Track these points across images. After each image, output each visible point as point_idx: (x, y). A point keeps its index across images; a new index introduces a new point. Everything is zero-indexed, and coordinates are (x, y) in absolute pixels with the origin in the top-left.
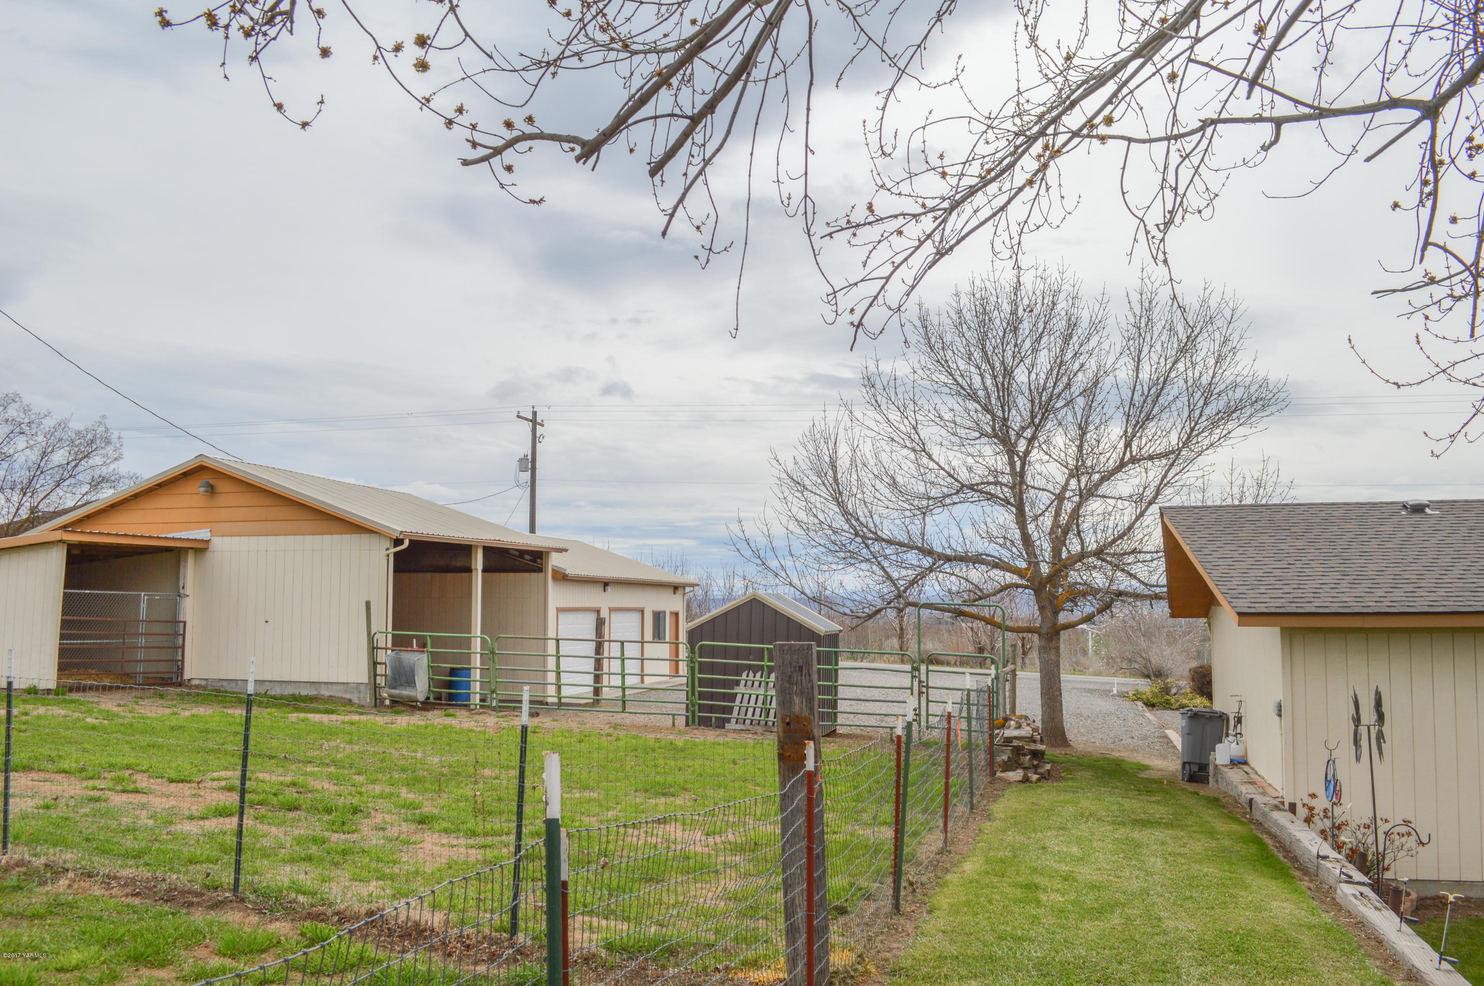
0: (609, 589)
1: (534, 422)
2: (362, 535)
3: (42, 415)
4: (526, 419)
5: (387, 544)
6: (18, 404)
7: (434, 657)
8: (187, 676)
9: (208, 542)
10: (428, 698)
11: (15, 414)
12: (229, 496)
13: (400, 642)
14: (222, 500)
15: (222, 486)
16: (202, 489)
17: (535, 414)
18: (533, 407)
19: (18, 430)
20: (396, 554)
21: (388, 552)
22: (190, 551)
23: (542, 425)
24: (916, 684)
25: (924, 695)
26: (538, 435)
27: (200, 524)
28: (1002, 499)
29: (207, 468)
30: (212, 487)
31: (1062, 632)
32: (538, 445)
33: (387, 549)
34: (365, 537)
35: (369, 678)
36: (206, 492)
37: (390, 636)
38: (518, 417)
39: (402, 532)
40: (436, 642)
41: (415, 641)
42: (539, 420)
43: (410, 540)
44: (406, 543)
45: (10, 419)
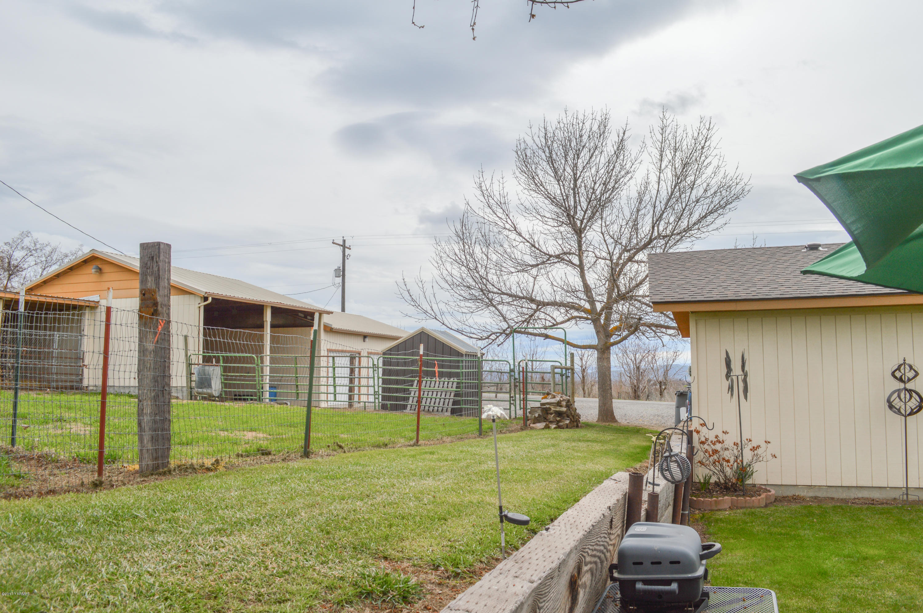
0: (367, 340)
1: (344, 246)
2: (185, 296)
3: (45, 245)
4: (339, 245)
5: (199, 300)
6: (30, 238)
7: (225, 369)
8: (85, 383)
9: (98, 302)
10: (221, 394)
11: (28, 244)
12: (110, 275)
13: (207, 360)
14: (106, 277)
15: (106, 269)
16: (93, 270)
17: (344, 241)
18: (343, 237)
19: (30, 254)
20: (205, 306)
21: (200, 305)
22: (87, 308)
23: (350, 249)
24: (513, 380)
25: (518, 388)
26: (346, 255)
27: (94, 292)
28: (567, 261)
29: (98, 258)
30: (100, 269)
31: (611, 348)
32: (346, 261)
33: (199, 304)
34: (187, 297)
35: (187, 383)
36: (96, 272)
37: (201, 357)
38: (333, 243)
39: (206, 293)
40: (227, 360)
41: (214, 359)
42: (347, 245)
43: (212, 298)
44: (210, 300)
45: (25, 247)
